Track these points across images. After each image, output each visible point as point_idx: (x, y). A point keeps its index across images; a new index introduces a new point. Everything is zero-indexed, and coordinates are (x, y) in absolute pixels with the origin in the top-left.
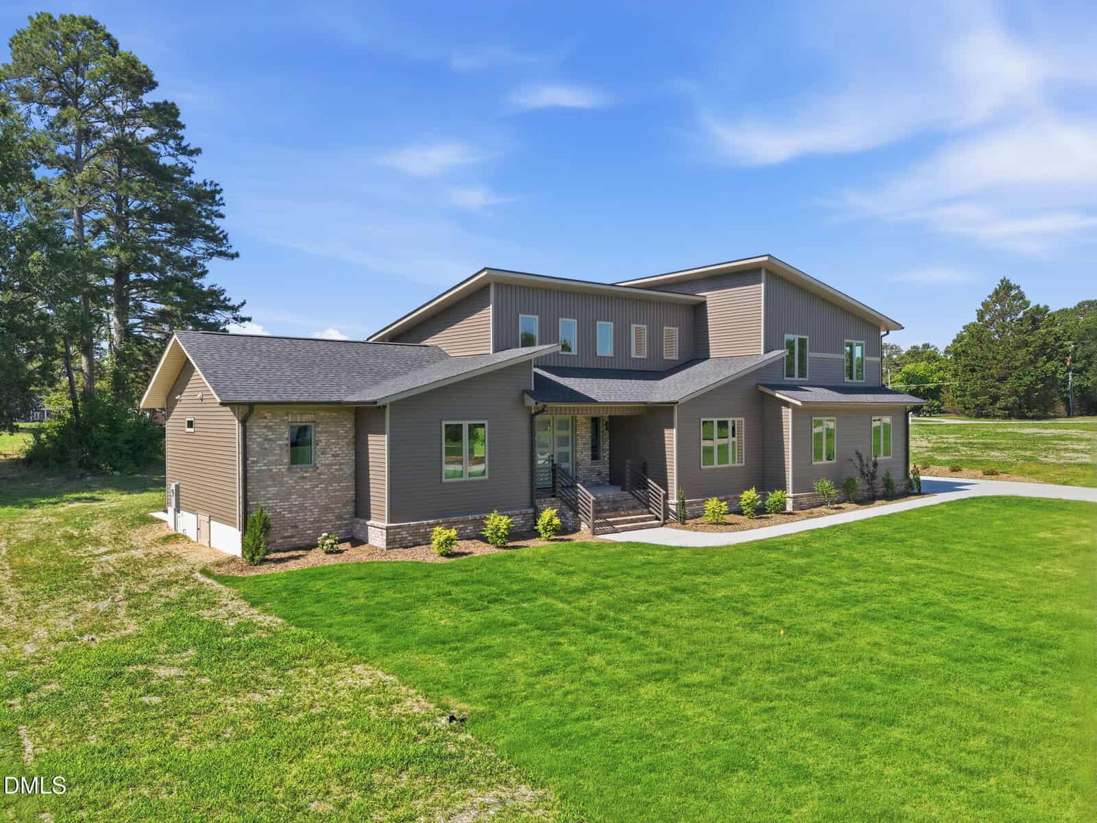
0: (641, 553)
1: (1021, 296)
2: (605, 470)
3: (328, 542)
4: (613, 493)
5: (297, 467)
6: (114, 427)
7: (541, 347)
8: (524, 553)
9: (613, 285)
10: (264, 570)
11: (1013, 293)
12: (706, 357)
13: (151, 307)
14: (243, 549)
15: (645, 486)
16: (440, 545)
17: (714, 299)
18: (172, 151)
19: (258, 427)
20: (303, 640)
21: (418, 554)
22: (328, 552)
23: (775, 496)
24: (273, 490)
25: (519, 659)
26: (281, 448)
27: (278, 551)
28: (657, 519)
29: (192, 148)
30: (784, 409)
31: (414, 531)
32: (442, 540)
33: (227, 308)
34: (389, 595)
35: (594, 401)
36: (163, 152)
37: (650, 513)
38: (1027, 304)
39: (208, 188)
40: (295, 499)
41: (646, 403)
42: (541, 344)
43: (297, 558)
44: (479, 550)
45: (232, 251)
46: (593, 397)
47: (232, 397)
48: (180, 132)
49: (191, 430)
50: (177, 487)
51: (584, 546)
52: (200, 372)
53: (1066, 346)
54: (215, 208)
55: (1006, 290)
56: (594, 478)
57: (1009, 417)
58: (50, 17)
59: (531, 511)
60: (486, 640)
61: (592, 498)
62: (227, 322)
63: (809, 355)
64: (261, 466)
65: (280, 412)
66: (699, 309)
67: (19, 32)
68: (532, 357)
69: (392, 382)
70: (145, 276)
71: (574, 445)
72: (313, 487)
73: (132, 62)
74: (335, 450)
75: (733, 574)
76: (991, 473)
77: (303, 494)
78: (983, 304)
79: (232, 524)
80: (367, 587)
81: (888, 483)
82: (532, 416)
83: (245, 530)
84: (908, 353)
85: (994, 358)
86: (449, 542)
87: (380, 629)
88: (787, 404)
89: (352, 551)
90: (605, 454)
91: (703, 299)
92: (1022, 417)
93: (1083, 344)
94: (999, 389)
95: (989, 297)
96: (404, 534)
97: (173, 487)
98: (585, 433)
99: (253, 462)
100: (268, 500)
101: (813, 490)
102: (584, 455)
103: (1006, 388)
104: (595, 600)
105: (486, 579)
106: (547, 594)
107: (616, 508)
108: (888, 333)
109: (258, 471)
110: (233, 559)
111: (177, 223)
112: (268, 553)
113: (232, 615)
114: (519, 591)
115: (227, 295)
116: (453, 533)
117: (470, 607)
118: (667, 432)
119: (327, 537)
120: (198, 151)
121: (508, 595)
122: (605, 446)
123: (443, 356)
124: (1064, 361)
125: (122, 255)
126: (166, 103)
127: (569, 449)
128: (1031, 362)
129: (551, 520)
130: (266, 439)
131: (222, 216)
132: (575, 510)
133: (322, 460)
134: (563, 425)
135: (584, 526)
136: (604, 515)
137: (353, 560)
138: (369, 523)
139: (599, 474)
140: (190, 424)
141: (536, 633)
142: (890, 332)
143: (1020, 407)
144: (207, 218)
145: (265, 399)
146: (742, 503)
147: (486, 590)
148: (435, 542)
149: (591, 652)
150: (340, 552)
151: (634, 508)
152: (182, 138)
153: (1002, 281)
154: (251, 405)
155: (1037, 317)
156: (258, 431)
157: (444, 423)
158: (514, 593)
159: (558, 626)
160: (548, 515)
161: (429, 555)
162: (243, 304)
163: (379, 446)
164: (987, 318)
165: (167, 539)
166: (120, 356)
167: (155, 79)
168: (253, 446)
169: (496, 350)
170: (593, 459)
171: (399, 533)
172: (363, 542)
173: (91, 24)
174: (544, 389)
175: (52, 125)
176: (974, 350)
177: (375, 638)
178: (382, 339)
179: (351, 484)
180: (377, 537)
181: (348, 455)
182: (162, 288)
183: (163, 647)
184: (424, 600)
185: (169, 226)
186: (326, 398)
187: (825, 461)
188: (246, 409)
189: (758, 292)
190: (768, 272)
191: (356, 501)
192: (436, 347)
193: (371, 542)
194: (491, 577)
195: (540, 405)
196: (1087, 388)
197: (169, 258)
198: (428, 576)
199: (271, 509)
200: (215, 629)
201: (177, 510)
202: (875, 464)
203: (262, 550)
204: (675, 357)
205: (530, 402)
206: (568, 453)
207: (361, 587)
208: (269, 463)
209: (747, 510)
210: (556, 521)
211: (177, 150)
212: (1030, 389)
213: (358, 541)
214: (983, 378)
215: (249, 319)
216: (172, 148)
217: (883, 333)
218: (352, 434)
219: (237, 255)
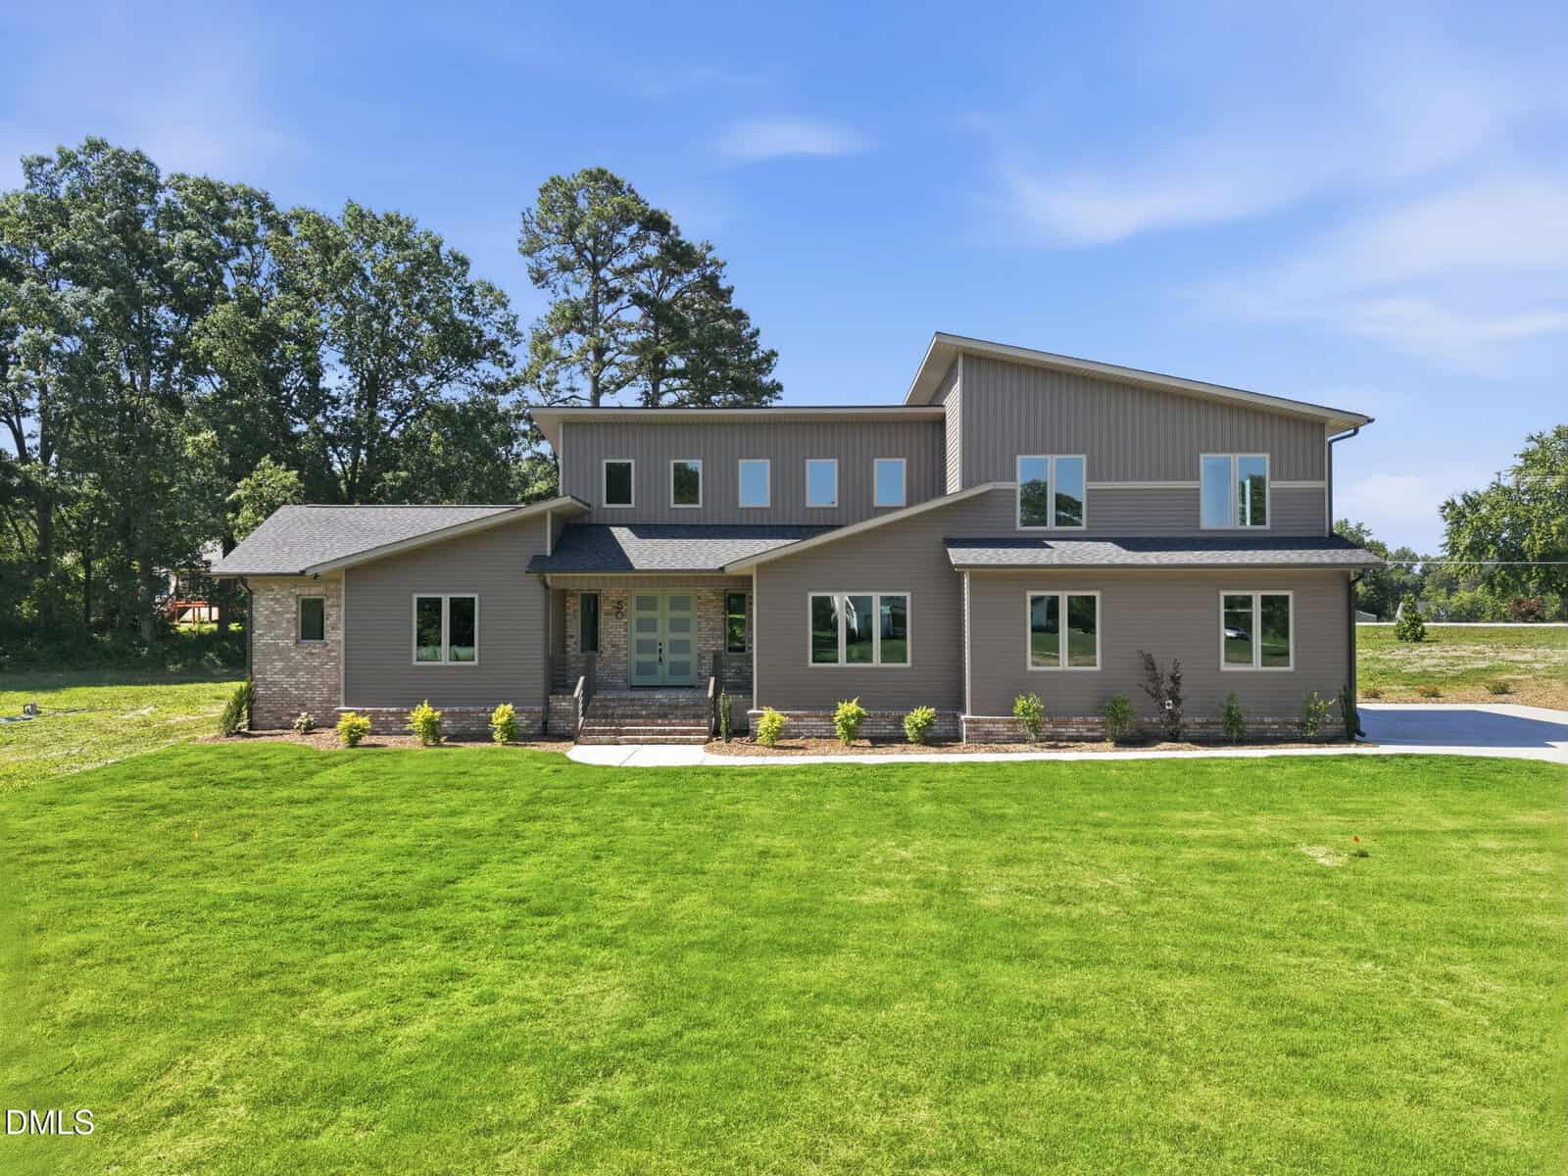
5: (308, 643)
17: (948, 409)
19: (267, 600)
22: (303, 734)
24: (279, 665)
26: (289, 622)
40: (302, 675)
44: (399, 744)
63: (1089, 486)
64: (268, 640)
65: (286, 584)
71: (697, 631)
72: (323, 664)
77: (312, 671)
91: (941, 410)
99: (260, 635)
100: (275, 677)
102: (712, 644)
108: (1356, 432)
109: (265, 644)
127: (690, 636)
130: (274, 612)
133: (332, 636)
134: (679, 604)
146: (836, 720)
150: (314, 734)
156: (264, 602)
157: (416, 597)
160: (503, 712)
168: (261, 619)
170: (729, 651)
190: (973, 357)
199: (278, 684)
206: (687, 641)
208: (276, 637)
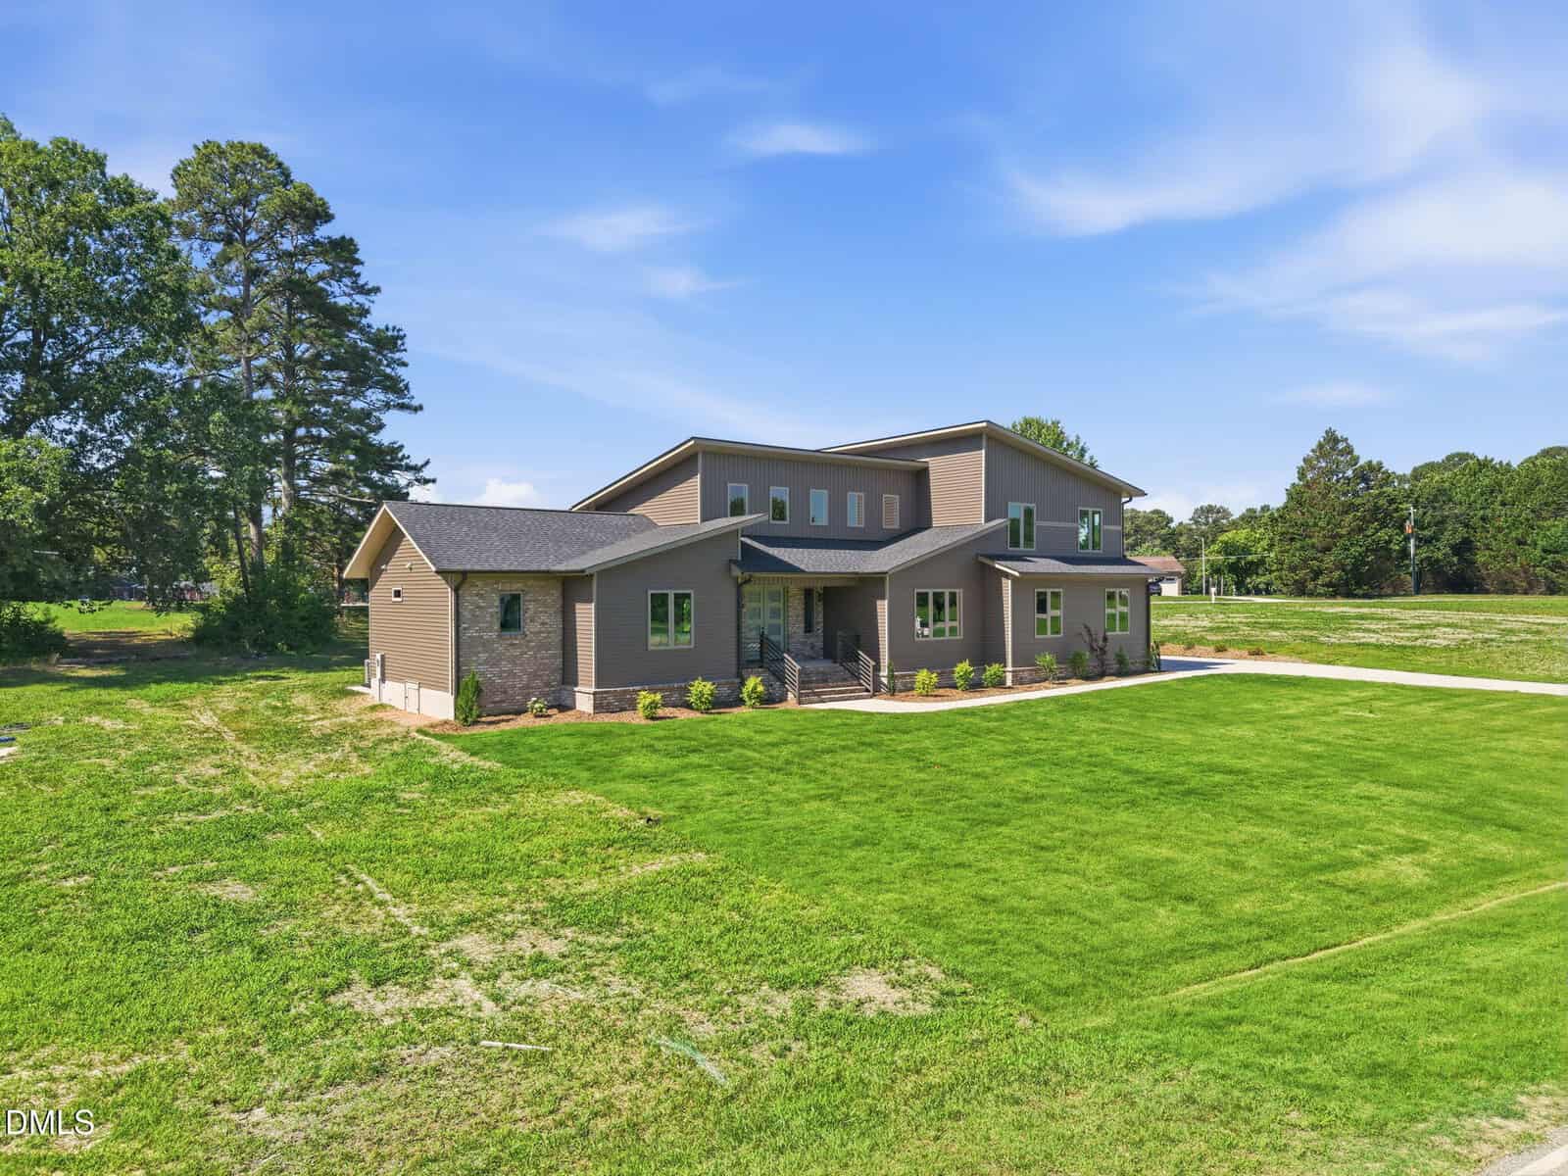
0: (840, 717)
1: (1349, 451)
2: (820, 644)
3: (537, 705)
4: (824, 666)
5: (507, 634)
6: (287, 602)
7: (750, 517)
8: (727, 717)
9: (818, 451)
10: (476, 730)
11: (1341, 446)
12: (928, 526)
13: (322, 466)
14: (456, 709)
15: (857, 659)
16: (645, 708)
17: (938, 466)
18: (347, 290)
19: (471, 595)
20: (521, 776)
21: (626, 717)
22: (536, 716)
23: (994, 669)
24: (483, 656)
25: (709, 787)
26: (492, 616)
27: (489, 715)
28: (867, 690)
29: (370, 286)
30: (1004, 580)
31: (620, 696)
32: (647, 703)
33: (409, 468)
34: (596, 747)
35: (803, 571)
36: (337, 291)
37: (861, 685)
38: (1356, 460)
39: (390, 333)
40: (506, 666)
41: (857, 573)
42: (751, 513)
43: (508, 721)
44: (683, 715)
45: (415, 403)
46: (802, 567)
47: (446, 566)
48: (357, 269)
49: (399, 599)
50: (383, 657)
51: (787, 712)
52: (409, 537)
53: (1402, 509)
54: (397, 355)
55: (1332, 443)
56: (807, 651)
57: (1333, 595)
58: (219, 147)
59: (737, 680)
60: (682, 775)
61: (798, 667)
62: (410, 484)
63: (1036, 523)
64: (472, 633)
65: (490, 581)
66: (921, 476)
67: (182, 162)
68: (740, 527)
69: (599, 552)
70: (314, 431)
71: (786, 617)
72: (522, 654)
73: (308, 195)
74: (544, 618)
75: (923, 733)
76: (1257, 653)
77: (513, 660)
78: (1304, 460)
79: (445, 689)
80: (577, 741)
81: (1121, 660)
82: (739, 587)
83: (457, 693)
84: (1242, 518)
85: (1316, 525)
86: (653, 705)
87: (589, 769)
88: (1007, 575)
89: (560, 716)
90: (819, 628)
91: (925, 465)
92: (1349, 595)
93: (1434, 508)
94: (1322, 561)
95: (1313, 451)
96: (611, 699)
97: (378, 657)
98: (797, 607)
99: (465, 629)
100: (479, 668)
101: (1034, 665)
102: (797, 627)
103: (1329, 560)
104: (785, 752)
105: (687, 734)
106: (742, 746)
107: (824, 680)
108: (1131, 500)
109: (471, 638)
110: (446, 722)
111: (352, 372)
112: (479, 716)
113: (454, 762)
114: (717, 744)
115: (405, 452)
116: (658, 697)
117: (669, 755)
118: (879, 602)
119: (535, 702)
120: (377, 290)
121: (706, 747)
122: (819, 618)
123: (652, 525)
124: (1402, 528)
125: (294, 410)
126: (343, 238)
127: (781, 621)
128: (1361, 530)
129: (755, 688)
130: (479, 607)
131: (405, 364)
132: (781, 679)
133: (530, 628)
134: (774, 597)
135: (790, 696)
136: (809, 688)
137: (561, 722)
138: (576, 689)
139: (812, 648)
140: (398, 594)
141: (727, 772)
142: (1134, 499)
143: (1347, 583)
144: (388, 366)
145: (477, 568)
146: (956, 675)
147: (686, 744)
148: (640, 705)
149: (772, 783)
150: (549, 716)
151: (845, 680)
152: (359, 275)
153: (1327, 432)
154: (464, 574)
155: (1370, 474)
156: (469, 598)
157: (650, 592)
158: (712, 745)
159: (748, 767)
160: (754, 683)
161: (636, 718)
162: (427, 463)
163: (586, 615)
164: (1309, 476)
165: (373, 708)
166: (291, 524)
167: (331, 212)
168: (466, 614)
169: (704, 520)
170: (806, 632)
171: (605, 698)
172: (572, 707)
173: (261, 152)
174: (752, 560)
175: (214, 263)
176: (1293, 516)
177: (586, 775)
178: (587, 507)
179: (559, 652)
180: (584, 702)
181: (555, 623)
182: (335, 446)
183: (400, 781)
184: (629, 751)
185: (344, 374)
186: (534, 567)
187: (1049, 635)
188: (459, 578)
189: (977, 460)
190: (989, 438)
191: (563, 669)
192: (643, 516)
193: (579, 707)
194: (693, 735)
195: (747, 574)
196: (1437, 561)
197: (340, 410)
198: (633, 734)
199: (483, 674)
200: (441, 769)
201: (383, 680)
202: (1105, 639)
203: (475, 712)
204: (896, 526)
205: (737, 572)
206: (779, 625)
207: (571, 742)
208: (481, 630)
209: (960, 682)
210: (760, 688)
211: (353, 289)
212: (1360, 561)
213: (563, 708)
214: (1302, 548)
215: (434, 481)
216: (346, 286)
217: (1124, 500)
218: (560, 602)
219: (421, 408)
